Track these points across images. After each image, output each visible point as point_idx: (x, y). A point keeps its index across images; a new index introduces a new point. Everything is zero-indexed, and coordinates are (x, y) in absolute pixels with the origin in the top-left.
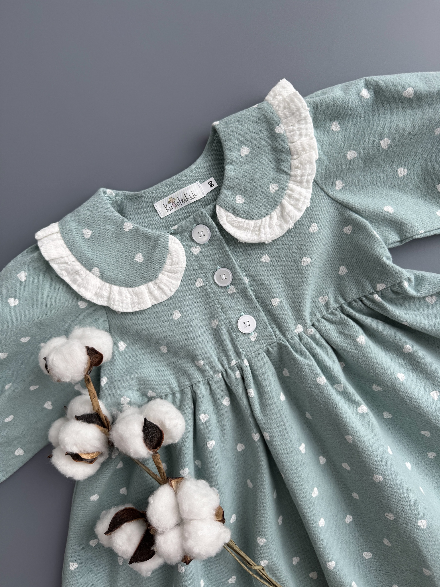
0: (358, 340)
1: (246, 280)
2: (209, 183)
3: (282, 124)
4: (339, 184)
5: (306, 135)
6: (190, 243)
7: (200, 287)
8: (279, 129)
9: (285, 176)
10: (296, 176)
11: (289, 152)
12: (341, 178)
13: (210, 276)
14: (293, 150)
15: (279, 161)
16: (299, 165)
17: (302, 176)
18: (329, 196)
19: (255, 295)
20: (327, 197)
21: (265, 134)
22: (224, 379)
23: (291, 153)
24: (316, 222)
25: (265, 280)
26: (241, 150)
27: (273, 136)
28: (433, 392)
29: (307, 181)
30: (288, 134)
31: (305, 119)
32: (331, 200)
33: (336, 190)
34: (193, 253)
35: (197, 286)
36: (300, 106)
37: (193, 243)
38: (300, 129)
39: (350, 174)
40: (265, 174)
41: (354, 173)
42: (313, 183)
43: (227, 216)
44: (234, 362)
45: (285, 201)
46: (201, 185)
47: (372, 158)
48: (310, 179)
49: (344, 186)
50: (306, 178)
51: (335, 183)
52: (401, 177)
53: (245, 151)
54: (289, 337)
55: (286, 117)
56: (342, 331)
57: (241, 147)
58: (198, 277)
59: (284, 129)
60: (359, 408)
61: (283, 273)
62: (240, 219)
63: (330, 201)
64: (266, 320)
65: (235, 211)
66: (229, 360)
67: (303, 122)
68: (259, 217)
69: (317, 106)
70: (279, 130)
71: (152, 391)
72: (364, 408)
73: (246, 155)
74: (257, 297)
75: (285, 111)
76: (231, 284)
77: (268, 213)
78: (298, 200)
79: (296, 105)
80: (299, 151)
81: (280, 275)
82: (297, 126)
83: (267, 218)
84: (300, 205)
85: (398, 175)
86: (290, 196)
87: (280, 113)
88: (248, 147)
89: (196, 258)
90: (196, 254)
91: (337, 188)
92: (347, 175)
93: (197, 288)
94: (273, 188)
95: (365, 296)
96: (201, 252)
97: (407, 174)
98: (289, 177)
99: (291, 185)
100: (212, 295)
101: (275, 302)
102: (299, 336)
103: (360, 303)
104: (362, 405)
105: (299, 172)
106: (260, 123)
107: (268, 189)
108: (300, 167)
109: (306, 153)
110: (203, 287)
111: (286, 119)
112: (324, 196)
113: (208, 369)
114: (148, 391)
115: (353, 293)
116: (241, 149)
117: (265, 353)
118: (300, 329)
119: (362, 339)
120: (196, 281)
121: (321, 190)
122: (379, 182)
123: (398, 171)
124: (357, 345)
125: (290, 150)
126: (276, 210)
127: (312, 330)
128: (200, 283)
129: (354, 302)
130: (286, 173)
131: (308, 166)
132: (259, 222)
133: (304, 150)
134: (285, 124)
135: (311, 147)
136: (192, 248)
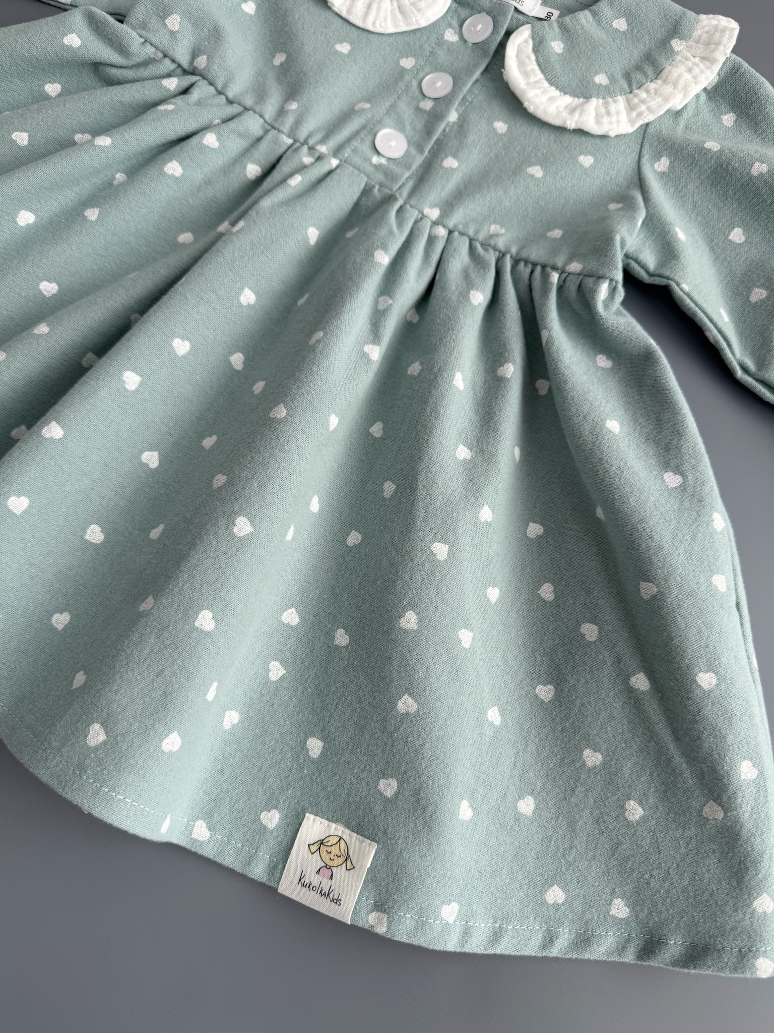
0: (472, 292)
1: (453, 116)
2: (549, 14)
3: (685, 43)
4: (663, 164)
5: (695, 77)
6: (455, 23)
7: (401, 67)
8: (677, 43)
9: (625, 86)
10: (636, 96)
11: (658, 72)
12: (673, 159)
13: (426, 70)
14: (666, 72)
15: (638, 68)
16: (653, 91)
17: (643, 101)
18: (639, 162)
19: (438, 140)
20: (637, 158)
21: (658, 36)
22: (287, 150)
23: (658, 75)
24: (596, 160)
25: (471, 137)
26: (619, 20)
27: (664, 44)
28: (465, 449)
29: (640, 114)
30: (679, 58)
31: (713, 61)
32: (637, 167)
33: (652, 165)
34: (444, 33)
35: (401, 62)
36: (725, 41)
37: (458, 29)
38: (696, 64)
39: (686, 166)
40: (612, 61)
41: (691, 170)
42: (641, 126)
43: (526, 41)
44: (323, 149)
45: (594, 103)
46: (539, 6)
47: (728, 170)
48: (645, 114)
49: (664, 173)
50: (643, 108)
51: (661, 156)
52: (730, 240)
53: (621, 24)
54: (413, 202)
55: (698, 42)
56: (470, 271)
57: (622, 17)
58: (414, 56)
59: (683, 49)
60: (371, 346)
61: (497, 156)
62: (533, 58)
63: (634, 165)
64: (414, 167)
65: (539, 46)
66: (323, 141)
67: (708, 63)
68: (552, 81)
69: (737, 71)
70: (677, 45)
71: (208, 59)
72: (376, 353)
73: (617, 29)
74: (439, 143)
75: (704, 35)
76: (435, 99)
77: (564, 90)
78: (608, 113)
79: (721, 37)
80: (669, 78)
81: (492, 154)
82: (697, 60)
83: (557, 93)
84: (605, 120)
85: (730, 231)
86: (606, 105)
87: (697, 33)
88: (628, 25)
89: (440, 42)
90: (446, 38)
91: (656, 165)
92: (682, 164)
93: (398, 64)
94: (601, 79)
95: (544, 267)
96: (452, 43)
97: (739, 244)
98: (628, 90)
99: (621, 101)
100: (402, 85)
101: (450, 162)
102: (421, 219)
103: (528, 270)
104: (378, 348)
105: (644, 95)
106: (667, 20)
107: (596, 73)
108: (651, 94)
109: (673, 89)
110: (403, 70)
111: (695, 42)
112: (635, 155)
113: (289, 121)
114: (204, 54)
115: (536, 253)
116: (619, 18)
117: (366, 185)
118: (434, 213)
119: (480, 298)
120: (407, 57)
121: (639, 146)
122: (702, 215)
123: (735, 230)
124: (464, 296)
125: (662, 70)
126: (576, 99)
127: (442, 232)
128: (407, 63)
129: (522, 264)
130: (630, 85)
131: (659, 100)
132: (546, 84)
133: (675, 85)
134: (687, 47)
135: (685, 88)
136: (451, 30)
